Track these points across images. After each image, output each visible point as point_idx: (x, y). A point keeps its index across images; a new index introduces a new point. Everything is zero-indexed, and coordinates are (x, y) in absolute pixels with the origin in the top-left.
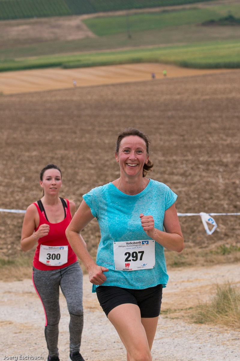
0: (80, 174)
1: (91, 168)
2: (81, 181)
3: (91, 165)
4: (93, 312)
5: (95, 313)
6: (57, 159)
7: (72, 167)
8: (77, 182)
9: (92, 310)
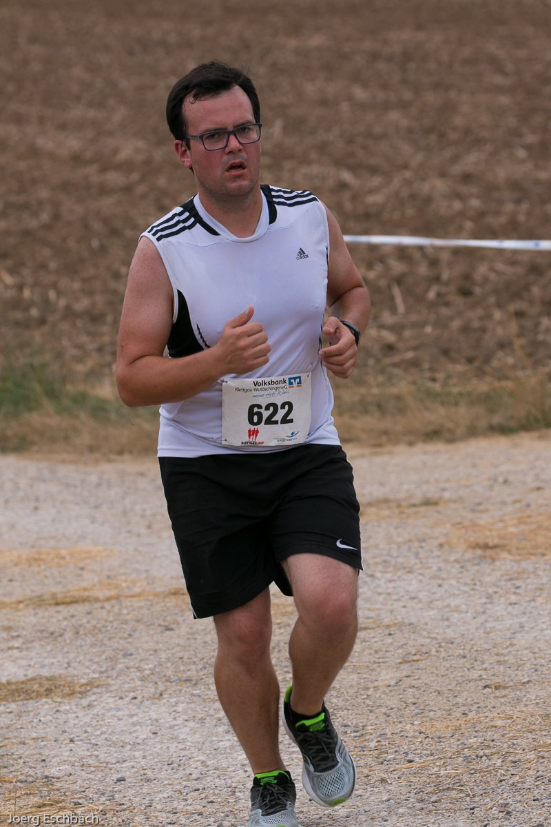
0: (465, 109)
1: (499, 90)
2: (467, 131)
3: (498, 79)
4: (493, 560)
5: (498, 563)
6: (390, 59)
7: (437, 86)
8: (453, 136)
9: (489, 552)
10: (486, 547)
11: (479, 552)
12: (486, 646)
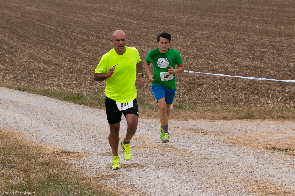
10: (234, 143)
11: (232, 144)
12: (232, 164)
